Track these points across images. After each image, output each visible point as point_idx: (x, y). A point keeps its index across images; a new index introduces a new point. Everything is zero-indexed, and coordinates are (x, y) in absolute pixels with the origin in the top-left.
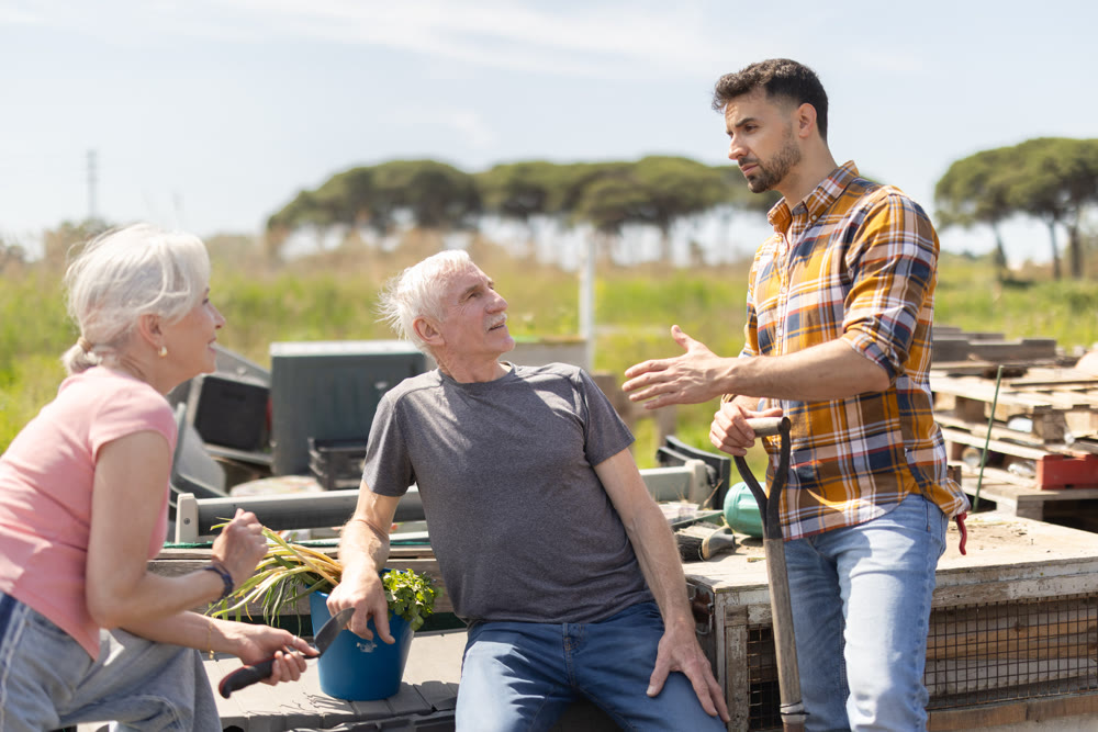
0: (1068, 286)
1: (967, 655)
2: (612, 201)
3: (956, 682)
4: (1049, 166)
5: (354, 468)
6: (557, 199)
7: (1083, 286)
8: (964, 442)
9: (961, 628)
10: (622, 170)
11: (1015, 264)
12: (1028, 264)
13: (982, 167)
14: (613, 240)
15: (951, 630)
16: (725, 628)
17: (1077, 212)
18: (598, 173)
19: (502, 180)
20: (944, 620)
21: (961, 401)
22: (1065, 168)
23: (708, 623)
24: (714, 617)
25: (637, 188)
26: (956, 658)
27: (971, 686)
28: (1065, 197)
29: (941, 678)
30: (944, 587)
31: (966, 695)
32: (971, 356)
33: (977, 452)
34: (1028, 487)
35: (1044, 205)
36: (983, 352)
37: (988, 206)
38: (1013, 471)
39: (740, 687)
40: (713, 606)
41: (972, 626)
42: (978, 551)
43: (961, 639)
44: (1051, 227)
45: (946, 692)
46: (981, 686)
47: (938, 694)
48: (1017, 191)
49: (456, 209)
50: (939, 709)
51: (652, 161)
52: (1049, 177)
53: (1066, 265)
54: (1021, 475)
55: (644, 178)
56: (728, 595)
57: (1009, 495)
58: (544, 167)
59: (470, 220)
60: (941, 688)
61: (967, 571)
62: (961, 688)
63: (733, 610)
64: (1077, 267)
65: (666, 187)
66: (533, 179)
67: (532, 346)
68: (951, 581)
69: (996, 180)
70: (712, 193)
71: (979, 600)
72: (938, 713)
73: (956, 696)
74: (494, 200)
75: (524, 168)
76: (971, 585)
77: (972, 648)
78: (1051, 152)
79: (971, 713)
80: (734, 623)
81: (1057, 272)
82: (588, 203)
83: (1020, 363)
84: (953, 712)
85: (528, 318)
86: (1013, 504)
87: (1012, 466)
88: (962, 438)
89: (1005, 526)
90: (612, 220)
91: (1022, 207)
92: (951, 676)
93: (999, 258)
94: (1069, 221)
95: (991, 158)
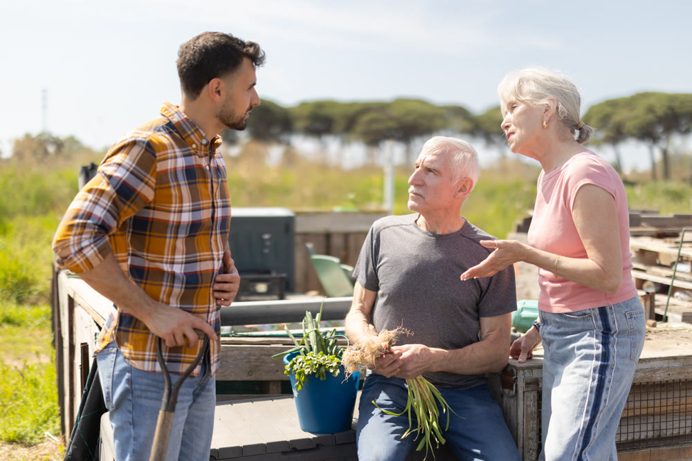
0: (662, 185)
1: (673, 413)
2: (375, 126)
3: (667, 429)
4: (651, 110)
5: (251, 289)
6: (341, 124)
7: (674, 185)
8: (644, 278)
9: (670, 395)
10: (381, 107)
11: (627, 170)
12: (634, 171)
13: (608, 110)
14: (375, 152)
15: (664, 396)
16: (524, 392)
17: (668, 140)
18: (366, 108)
19: (306, 112)
20: (659, 390)
21: (642, 252)
22: (661, 111)
23: (512, 390)
24: (516, 386)
25: (391, 119)
26: (667, 413)
27: (676, 432)
28: (660, 130)
29: (657, 427)
30: (660, 369)
31: (672, 438)
32: (643, 224)
33: (652, 284)
34: (687, 307)
35: (647, 134)
36: (651, 222)
37: (611, 134)
38: (677, 297)
39: (532, 431)
40: (516, 378)
41: (677, 394)
42: (676, 346)
43: (670, 402)
44: (651, 148)
45: (660, 435)
46: (682, 432)
47: (655, 436)
48: (630, 125)
49: (275, 130)
50: (656, 446)
51: (400, 101)
52: (650, 117)
53: (659, 172)
54: (682, 299)
55: (396, 112)
56: (526, 371)
57: (677, 312)
58: (332, 104)
59: (285, 137)
60: (657, 433)
61: (675, 358)
62: (669, 433)
63: (529, 381)
64: (667, 174)
65: (410, 118)
66: (326, 111)
67: (354, 213)
68: (665, 364)
69: (617, 118)
70: (438, 122)
71: (682, 377)
72: (655, 449)
73: (666, 438)
74: (300, 124)
75: (320, 105)
76: (677, 367)
77: (676, 408)
78: (652, 101)
79: (676, 449)
80: (529, 389)
81: (654, 175)
82: (360, 127)
83: (675, 229)
84: (665, 448)
85: (351, 196)
86: (680, 317)
87: (677, 294)
88: (642, 276)
89: (687, 331)
90: (374, 139)
91: (632, 135)
92: (663, 426)
93: (618, 167)
94: (662, 144)
95: (614, 104)
